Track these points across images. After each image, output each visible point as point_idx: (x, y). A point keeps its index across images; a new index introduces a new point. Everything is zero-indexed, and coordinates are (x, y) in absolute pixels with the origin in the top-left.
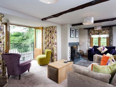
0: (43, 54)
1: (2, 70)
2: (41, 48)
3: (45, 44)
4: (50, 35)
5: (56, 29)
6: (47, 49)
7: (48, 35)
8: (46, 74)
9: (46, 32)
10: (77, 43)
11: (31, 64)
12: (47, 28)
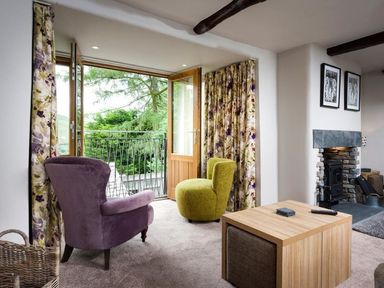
0: (199, 176)
1: (45, 222)
2: (191, 154)
3: (209, 140)
4: (227, 99)
5: (252, 71)
6: (215, 157)
7: (221, 101)
8: (212, 258)
9: (211, 89)
10: (352, 133)
11: (151, 208)
12: (214, 73)
